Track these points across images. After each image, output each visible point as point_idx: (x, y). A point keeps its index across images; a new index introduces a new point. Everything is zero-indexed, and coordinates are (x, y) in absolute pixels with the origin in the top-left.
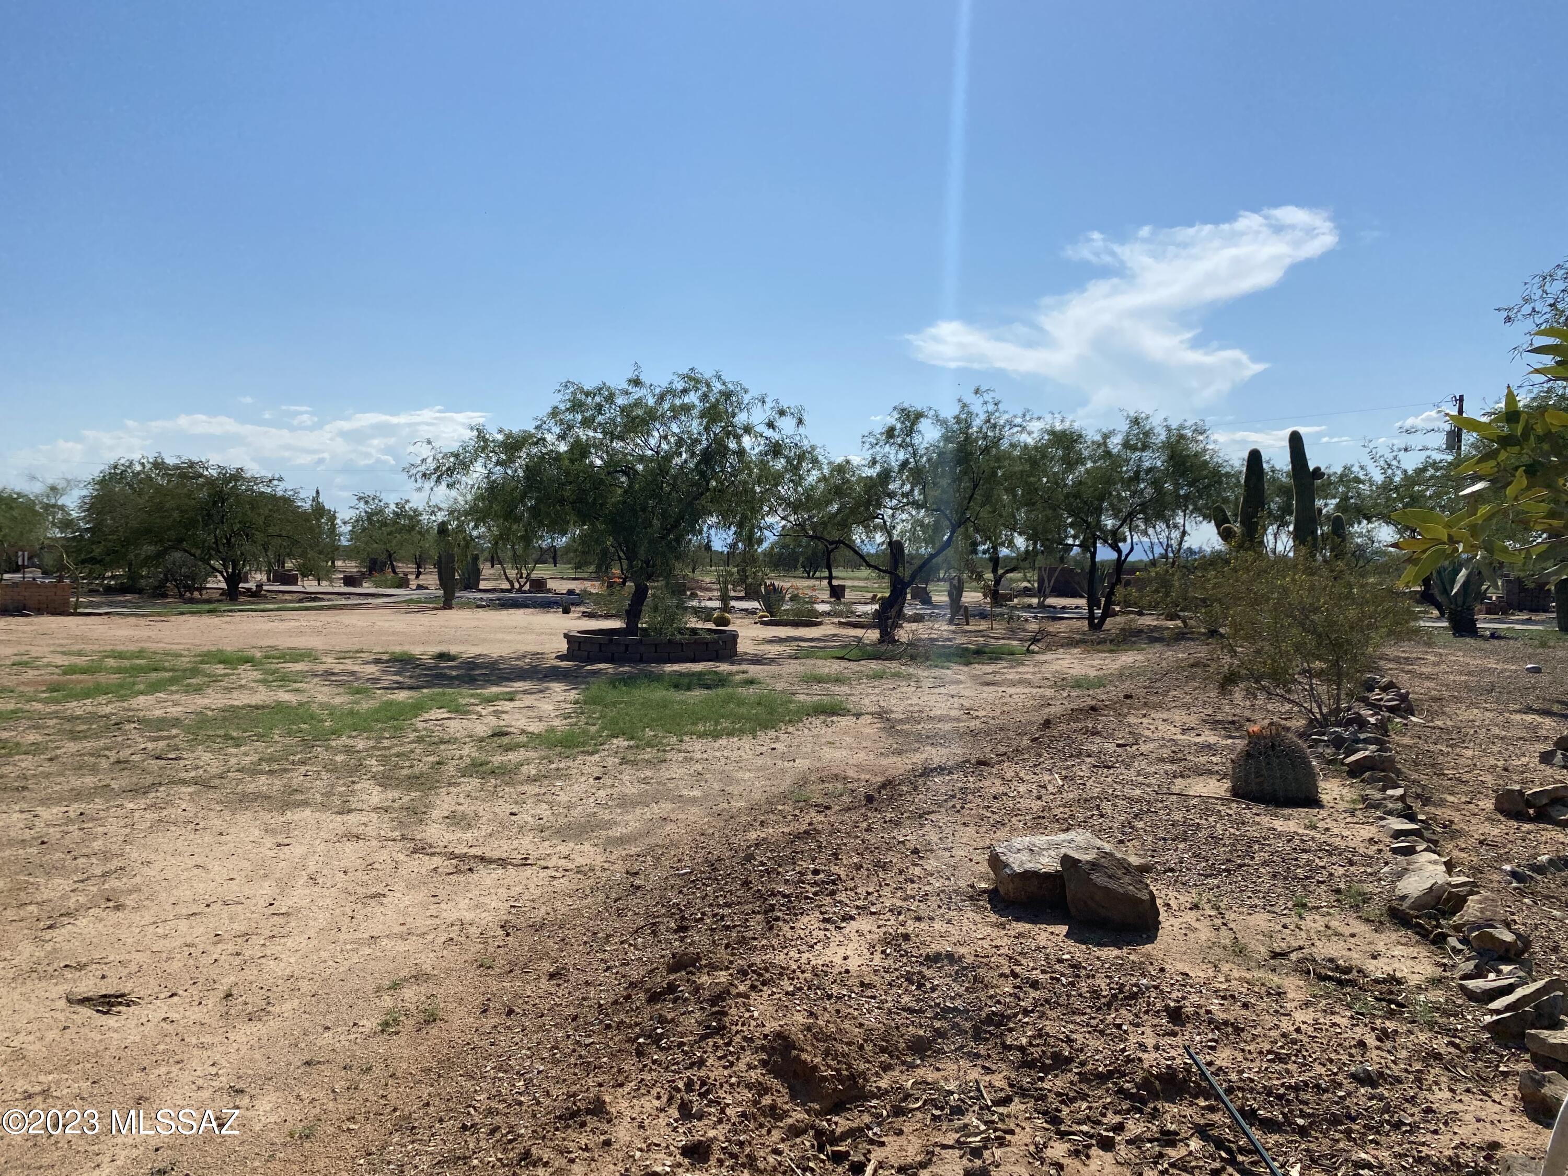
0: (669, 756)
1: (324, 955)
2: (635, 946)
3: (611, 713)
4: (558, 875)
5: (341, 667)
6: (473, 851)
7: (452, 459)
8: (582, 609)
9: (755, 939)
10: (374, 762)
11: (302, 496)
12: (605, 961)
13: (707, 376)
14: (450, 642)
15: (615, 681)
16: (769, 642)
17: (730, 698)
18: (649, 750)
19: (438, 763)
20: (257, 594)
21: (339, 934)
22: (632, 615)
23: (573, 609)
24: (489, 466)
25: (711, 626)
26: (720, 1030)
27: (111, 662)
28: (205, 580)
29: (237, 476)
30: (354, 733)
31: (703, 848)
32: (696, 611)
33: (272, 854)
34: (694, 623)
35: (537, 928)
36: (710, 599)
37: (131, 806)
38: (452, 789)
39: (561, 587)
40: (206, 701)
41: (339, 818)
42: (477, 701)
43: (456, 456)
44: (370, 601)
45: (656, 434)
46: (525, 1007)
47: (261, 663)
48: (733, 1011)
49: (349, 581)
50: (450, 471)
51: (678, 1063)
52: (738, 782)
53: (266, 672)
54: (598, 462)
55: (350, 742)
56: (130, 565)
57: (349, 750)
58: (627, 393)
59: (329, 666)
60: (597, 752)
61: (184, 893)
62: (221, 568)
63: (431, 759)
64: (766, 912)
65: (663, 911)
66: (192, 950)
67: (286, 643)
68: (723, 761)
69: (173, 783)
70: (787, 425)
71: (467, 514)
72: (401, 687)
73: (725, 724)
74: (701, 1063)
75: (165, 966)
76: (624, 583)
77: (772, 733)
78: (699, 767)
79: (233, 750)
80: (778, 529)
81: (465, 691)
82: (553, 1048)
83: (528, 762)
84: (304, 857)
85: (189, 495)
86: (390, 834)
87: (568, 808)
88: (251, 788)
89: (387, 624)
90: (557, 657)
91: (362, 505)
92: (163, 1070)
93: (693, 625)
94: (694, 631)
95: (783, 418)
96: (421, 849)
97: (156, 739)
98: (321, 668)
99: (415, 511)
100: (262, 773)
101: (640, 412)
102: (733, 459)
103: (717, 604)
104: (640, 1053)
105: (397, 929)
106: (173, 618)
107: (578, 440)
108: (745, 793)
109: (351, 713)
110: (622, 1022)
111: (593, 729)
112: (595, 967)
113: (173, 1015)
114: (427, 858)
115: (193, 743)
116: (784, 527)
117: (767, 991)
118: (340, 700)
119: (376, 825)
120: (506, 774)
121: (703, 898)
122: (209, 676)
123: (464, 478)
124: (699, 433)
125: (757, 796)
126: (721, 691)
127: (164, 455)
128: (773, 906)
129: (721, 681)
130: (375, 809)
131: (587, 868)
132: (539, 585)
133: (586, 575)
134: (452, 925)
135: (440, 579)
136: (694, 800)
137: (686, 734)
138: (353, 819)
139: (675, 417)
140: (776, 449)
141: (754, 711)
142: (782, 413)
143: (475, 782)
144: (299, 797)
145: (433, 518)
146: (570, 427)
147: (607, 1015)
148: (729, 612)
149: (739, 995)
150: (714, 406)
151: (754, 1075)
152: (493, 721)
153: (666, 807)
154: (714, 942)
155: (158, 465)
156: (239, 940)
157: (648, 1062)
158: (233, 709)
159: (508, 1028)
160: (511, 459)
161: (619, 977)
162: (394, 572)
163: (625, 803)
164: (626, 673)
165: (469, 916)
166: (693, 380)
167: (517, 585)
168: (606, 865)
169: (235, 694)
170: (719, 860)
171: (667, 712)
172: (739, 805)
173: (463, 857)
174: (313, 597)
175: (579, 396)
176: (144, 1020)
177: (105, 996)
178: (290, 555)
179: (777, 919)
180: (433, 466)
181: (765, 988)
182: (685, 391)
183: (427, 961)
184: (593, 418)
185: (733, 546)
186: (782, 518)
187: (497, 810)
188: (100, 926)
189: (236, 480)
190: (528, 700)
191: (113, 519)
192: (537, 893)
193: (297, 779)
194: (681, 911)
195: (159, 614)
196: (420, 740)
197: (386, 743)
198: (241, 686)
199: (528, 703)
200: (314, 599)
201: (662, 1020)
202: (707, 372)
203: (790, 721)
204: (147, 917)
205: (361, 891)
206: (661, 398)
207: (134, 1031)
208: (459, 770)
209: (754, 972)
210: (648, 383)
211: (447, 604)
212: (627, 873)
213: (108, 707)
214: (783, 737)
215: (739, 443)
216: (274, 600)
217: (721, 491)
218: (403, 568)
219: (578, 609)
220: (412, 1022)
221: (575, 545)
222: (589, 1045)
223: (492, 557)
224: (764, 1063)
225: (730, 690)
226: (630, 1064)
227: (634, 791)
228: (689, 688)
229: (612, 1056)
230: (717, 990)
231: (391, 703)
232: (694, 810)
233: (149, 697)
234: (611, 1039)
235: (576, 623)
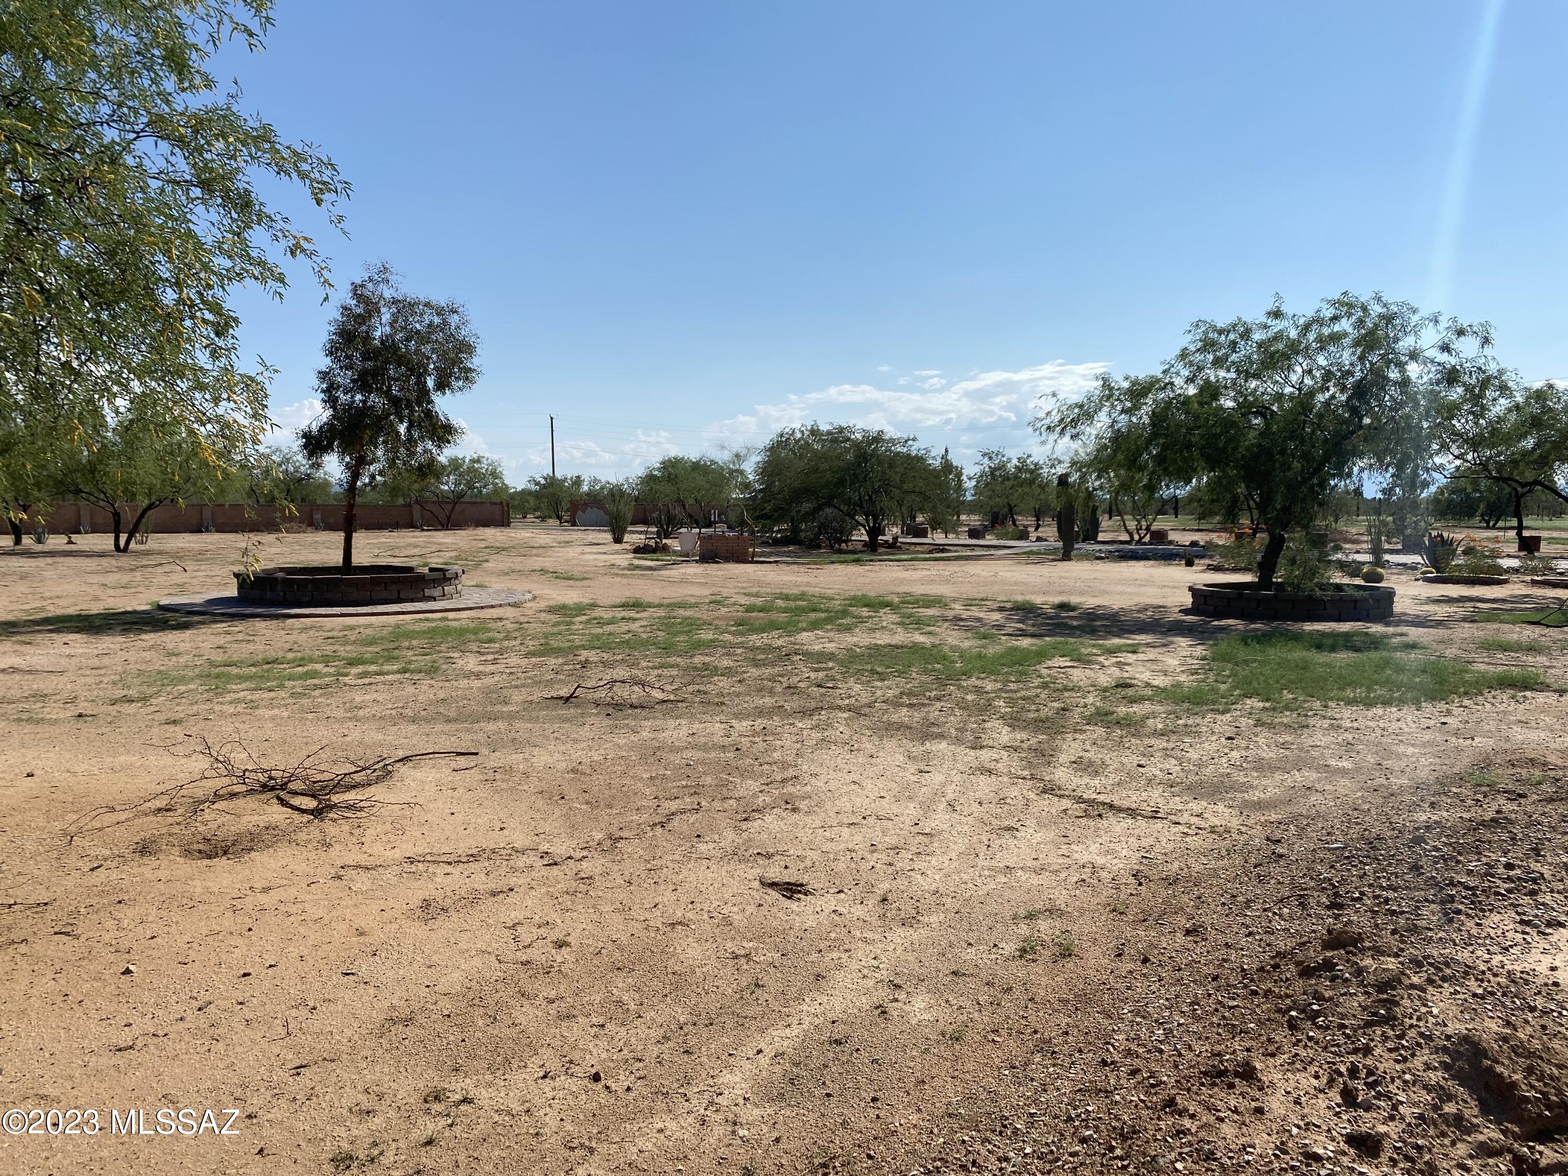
0: (1311, 722)
1: (965, 877)
2: (1280, 916)
3: (1243, 672)
4: (1190, 832)
5: (969, 613)
6: (1101, 798)
7: (1076, 411)
8: (1207, 561)
9: (1430, 929)
10: (1002, 703)
11: (933, 454)
12: (1247, 927)
13: (1363, 299)
14: (1070, 592)
15: (1246, 639)
16: (1437, 601)
17: (1387, 663)
18: (1288, 713)
19: (1063, 709)
20: (893, 546)
21: (977, 860)
22: (1266, 567)
23: (1197, 561)
24: (1113, 415)
25: (1359, 581)
26: (1391, 1020)
27: (780, 603)
28: (850, 534)
29: (878, 438)
30: (983, 675)
31: (1357, 824)
32: (1342, 566)
33: (915, 778)
34: (1338, 578)
35: (1171, 881)
36: (1358, 552)
37: (800, 725)
38: (1077, 736)
39: (1185, 538)
40: (855, 639)
41: (972, 753)
42: (1099, 652)
43: (1081, 406)
44: (992, 552)
45: (1299, 369)
46: (1160, 957)
47: (898, 608)
48: (1406, 1002)
49: (974, 533)
50: (1075, 422)
51: (1338, 1045)
52: (1399, 757)
53: (903, 616)
54: (1230, 404)
55: (979, 683)
56: (792, 521)
57: (978, 690)
58: (1266, 327)
59: (958, 612)
60: (1228, 711)
61: (844, 804)
62: (864, 522)
63: (1055, 705)
64: (1443, 902)
65: (1312, 884)
66: (854, 855)
67: (919, 590)
68: (1379, 732)
69: (832, 708)
70: (1468, 348)
71: (1089, 465)
72: (1024, 634)
73: (1380, 691)
74: (1367, 1051)
75: (833, 865)
76: (1254, 534)
77: (1442, 706)
78: (1349, 736)
79: (879, 684)
80: (1451, 468)
81: (1088, 641)
82: (1192, 1004)
83: (1154, 715)
84: (943, 785)
85: (838, 457)
86: (1020, 773)
87: (1199, 766)
88: (895, 718)
89: (1009, 574)
90: (1180, 611)
91: (986, 460)
92: (835, 955)
93: (1338, 581)
94: (1339, 587)
95: (1462, 338)
96: (1049, 790)
97: (817, 670)
98: (950, 614)
99: (1036, 465)
100: (902, 705)
101: (1281, 346)
102: (1393, 391)
103: (1367, 558)
104: (1293, 1026)
105: (1030, 863)
106: (826, 566)
107: (1207, 381)
108: (1408, 769)
109: (980, 656)
110: (1270, 990)
111: (1223, 687)
112: (1236, 930)
113: (841, 909)
114: (1057, 799)
115: (845, 675)
116: (1458, 468)
117: (1447, 988)
118: (969, 643)
119: (1007, 762)
120: (1132, 726)
121: (1361, 877)
122: (856, 617)
123: (1088, 429)
124: (1351, 364)
125: (1423, 774)
126: (1373, 655)
127: (819, 423)
128: (1452, 896)
129: (1375, 643)
130: (1004, 747)
131: (1222, 829)
132: (1159, 537)
133: (1210, 527)
134: (1084, 867)
135: (1059, 531)
136: (1343, 772)
137: (1331, 699)
138: (985, 755)
139: (1322, 348)
140: (1451, 376)
141: (1417, 680)
142: (1461, 333)
143: (1100, 731)
144: (936, 730)
145: (1053, 471)
146: (1200, 369)
147: (1252, 980)
148: (1383, 567)
149: (1413, 986)
150: (1372, 333)
151: (1435, 1077)
152: (1116, 672)
153: (1309, 776)
154: (1377, 925)
155: (814, 432)
156: (892, 852)
157: (1303, 1037)
158: (877, 647)
159: (1144, 975)
160: (1136, 407)
161: (1263, 944)
162: (1014, 524)
163: (1261, 767)
164: (1258, 630)
165: (1100, 860)
166: (1346, 306)
167: (1136, 537)
168: (1243, 829)
169: (878, 635)
170: (1379, 838)
171: (1308, 674)
172: (1399, 782)
173: (1091, 803)
174: (942, 548)
175: (1211, 335)
176: (819, 909)
177: (788, 883)
178: (922, 510)
179: (1459, 912)
180: (1057, 419)
181: (1446, 985)
182: (1335, 318)
183: (1061, 898)
184: (1227, 356)
185: (1388, 492)
186: (1457, 457)
187: (1125, 760)
188: (781, 823)
189: (878, 442)
190: (1152, 654)
191: (780, 480)
192: (1170, 847)
193: (933, 712)
194: (1334, 887)
195: (815, 563)
196: (1045, 686)
197: (1012, 686)
198: (883, 627)
199: (1151, 656)
200: (943, 551)
201: (1319, 997)
202: (1364, 295)
203: (1466, 693)
204: (817, 822)
205: (995, 822)
206: (1307, 328)
207: (811, 918)
208: (1084, 718)
209: (1431, 964)
210: (1290, 314)
211: (1066, 556)
212: (1268, 839)
213: (779, 640)
214: (1456, 711)
215: (1403, 371)
216: (907, 552)
217: (1375, 428)
218: (1022, 520)
219: (1202, 562)
220: (1047, 953)
221: (1199, 494)
222: (1233, 1007)
223: (1111, 508)
224: (1446, 1067)
225: (1385, 654)
226: (1281, 1036)
227: (1271, 755)
228: (1333, 649)
229: (1260, 1023)
230: (1385, 976)
231: (1015, 649)
232: (1345, 782)
233: (810, 634)
234: (1258, 1006)
235: (1200, 576)
